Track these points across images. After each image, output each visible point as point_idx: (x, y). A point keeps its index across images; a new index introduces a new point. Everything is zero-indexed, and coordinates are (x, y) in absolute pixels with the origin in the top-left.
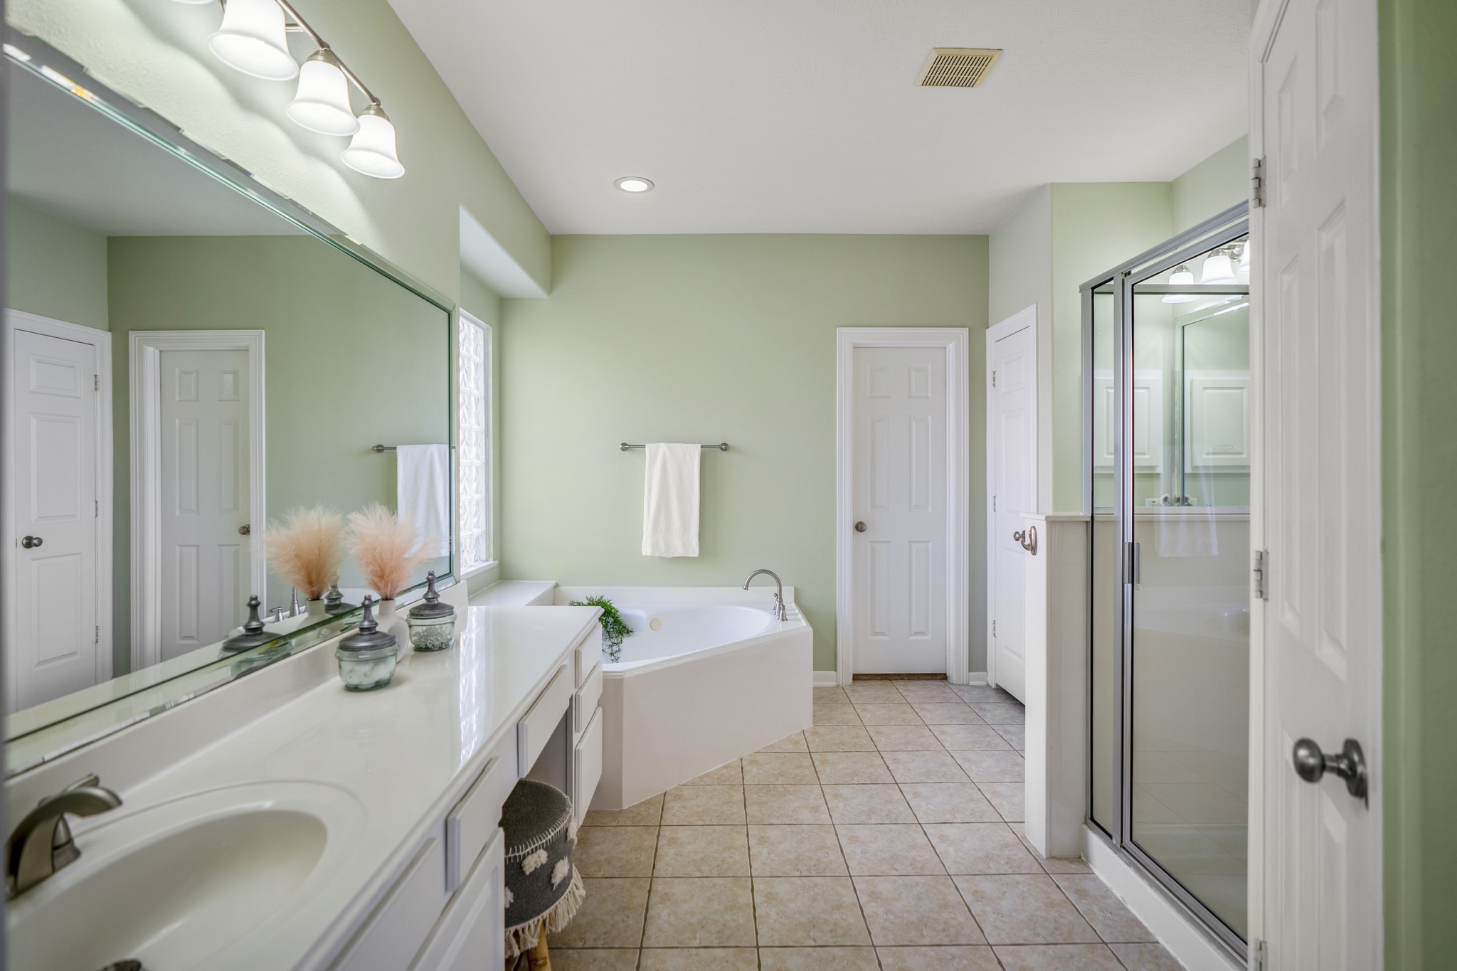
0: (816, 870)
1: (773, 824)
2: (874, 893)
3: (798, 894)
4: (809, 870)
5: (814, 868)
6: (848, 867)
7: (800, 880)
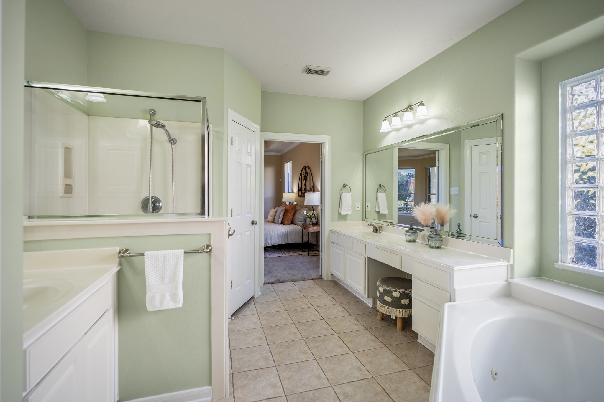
0: (330, 359)
1: (362, 380)
2: (306, 354)
3: (332, 349)
4: (333, 359)
5: (331, 360)
6: (318, 363)
7: (334, 354)
